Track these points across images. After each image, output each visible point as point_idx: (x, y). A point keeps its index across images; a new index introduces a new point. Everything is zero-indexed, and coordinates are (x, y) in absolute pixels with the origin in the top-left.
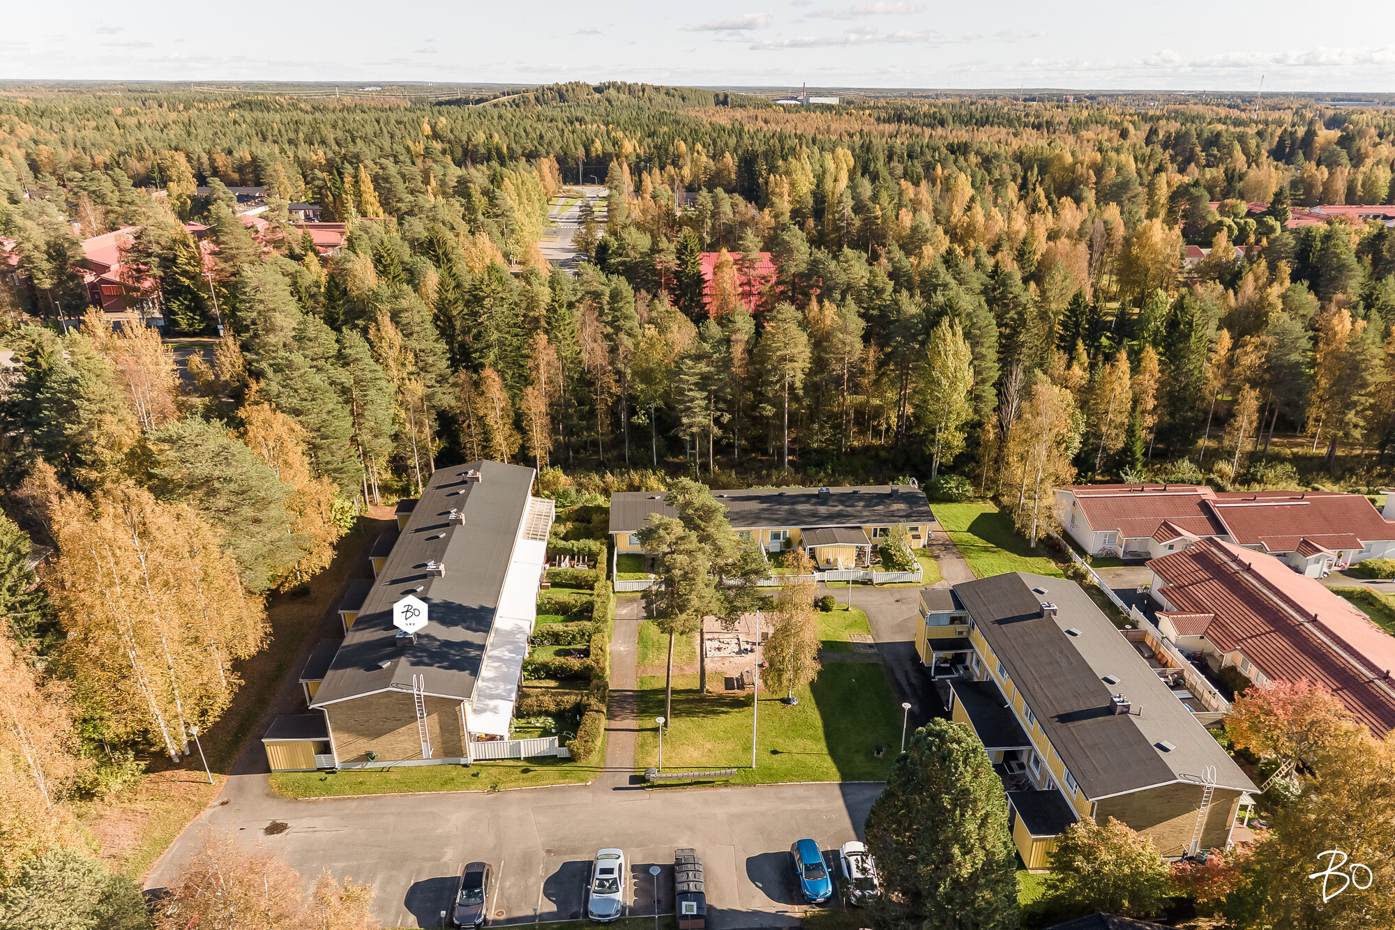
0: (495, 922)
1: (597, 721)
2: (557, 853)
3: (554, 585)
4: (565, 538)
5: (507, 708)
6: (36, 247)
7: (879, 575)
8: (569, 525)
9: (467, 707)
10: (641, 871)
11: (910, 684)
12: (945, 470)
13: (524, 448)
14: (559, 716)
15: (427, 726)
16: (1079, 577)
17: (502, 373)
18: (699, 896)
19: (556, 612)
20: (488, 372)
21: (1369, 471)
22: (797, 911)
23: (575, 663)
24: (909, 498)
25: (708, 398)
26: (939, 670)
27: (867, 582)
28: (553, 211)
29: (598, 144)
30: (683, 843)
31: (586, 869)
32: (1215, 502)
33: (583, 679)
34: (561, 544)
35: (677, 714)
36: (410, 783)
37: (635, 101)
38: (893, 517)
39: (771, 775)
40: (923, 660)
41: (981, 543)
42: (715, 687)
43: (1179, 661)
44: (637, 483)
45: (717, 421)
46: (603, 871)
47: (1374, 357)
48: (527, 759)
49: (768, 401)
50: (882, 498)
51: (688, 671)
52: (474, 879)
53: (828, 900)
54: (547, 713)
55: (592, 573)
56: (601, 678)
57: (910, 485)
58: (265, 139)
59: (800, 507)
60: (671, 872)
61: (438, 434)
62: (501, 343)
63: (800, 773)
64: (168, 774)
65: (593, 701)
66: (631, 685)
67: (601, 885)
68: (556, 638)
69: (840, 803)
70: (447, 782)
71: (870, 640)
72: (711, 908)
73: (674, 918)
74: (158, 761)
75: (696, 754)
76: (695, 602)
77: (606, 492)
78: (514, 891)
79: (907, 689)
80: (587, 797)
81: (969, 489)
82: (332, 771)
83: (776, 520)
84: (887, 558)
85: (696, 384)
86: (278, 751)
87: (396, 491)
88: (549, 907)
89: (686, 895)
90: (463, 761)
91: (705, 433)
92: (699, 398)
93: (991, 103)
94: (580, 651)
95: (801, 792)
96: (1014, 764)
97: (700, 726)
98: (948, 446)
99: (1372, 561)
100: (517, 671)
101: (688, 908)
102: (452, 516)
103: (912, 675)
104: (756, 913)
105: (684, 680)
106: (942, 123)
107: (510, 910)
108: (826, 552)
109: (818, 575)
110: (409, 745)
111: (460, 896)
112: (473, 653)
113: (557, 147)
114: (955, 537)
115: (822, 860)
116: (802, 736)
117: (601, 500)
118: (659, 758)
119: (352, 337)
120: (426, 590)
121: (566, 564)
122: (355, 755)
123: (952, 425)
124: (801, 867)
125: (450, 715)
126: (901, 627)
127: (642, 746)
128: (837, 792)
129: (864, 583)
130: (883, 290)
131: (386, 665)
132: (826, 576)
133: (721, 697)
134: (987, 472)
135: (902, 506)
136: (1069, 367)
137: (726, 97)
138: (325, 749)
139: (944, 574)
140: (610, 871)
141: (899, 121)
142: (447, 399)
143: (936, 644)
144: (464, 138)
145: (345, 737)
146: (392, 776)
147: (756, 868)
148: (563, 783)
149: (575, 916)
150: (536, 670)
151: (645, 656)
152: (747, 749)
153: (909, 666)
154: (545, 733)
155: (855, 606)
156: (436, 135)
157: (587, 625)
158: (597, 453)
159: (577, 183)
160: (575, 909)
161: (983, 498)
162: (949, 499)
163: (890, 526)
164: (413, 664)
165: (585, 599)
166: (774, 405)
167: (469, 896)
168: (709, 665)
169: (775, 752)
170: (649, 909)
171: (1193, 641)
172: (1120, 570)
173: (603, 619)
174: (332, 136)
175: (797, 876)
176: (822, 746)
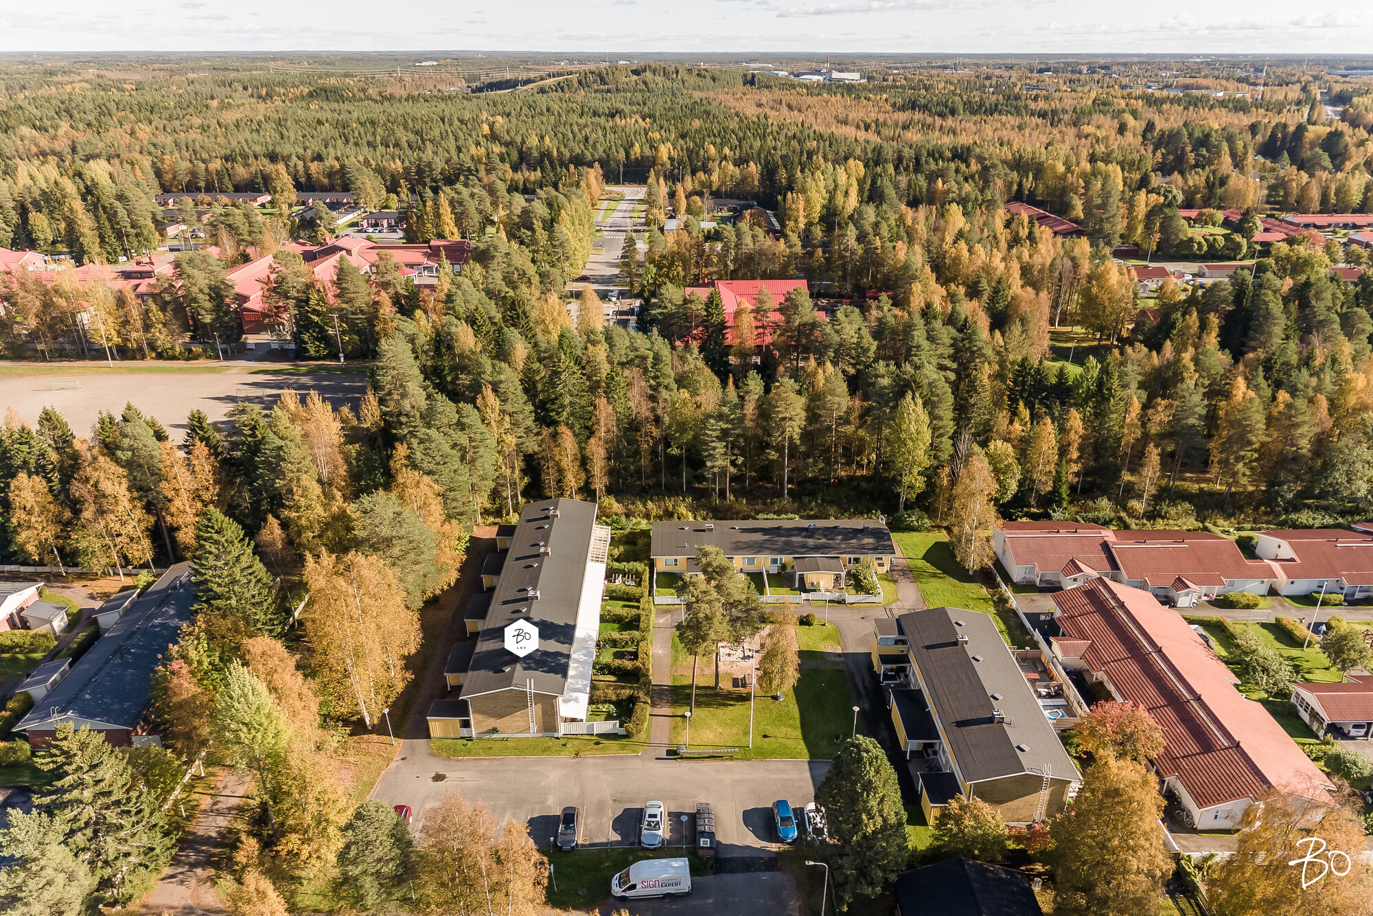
0: (583, 845)
1: (645, 710)
2: (620, 802)
3: (612, 598)
4: (618, 560)
5: (585, 698)
6: (201, 291)
7: (851, 597)
8: (622, 548)
9: (560, 699)
10: (675, 816)
11: (865, 687)
12: (909, 506)
13: (587, 483)
14: (617, 704)
15: (534, 711)
16: (1002, 601)
17: (571, 427)
18: (711, 835)
19: (614, 622)
20: (563, 428)
21: (1256, 509)
22: (774, 847)
23: (628, 664)
24: (877, 534)
25: (726, 447)
26: (886, 677)
27: (841, 602)
28: (598, 217)
29: (637, 148)
30: (702, 799)
31: (640, 813)
32: (1114, 543)
33: (633, 676)
34: (616, 565)
35: (699, 704)
36: (523, 749)
37: (669, 84)
38: (863, 549)
39: (762, 754)
40: (876, 669)
41: (931, 569)
42: (726, 685)
43: (1061, 677)
44: (670, 508)
45: (733, 463)
46: (651, 816)
47: (1258, 422)
48: (598, 735)
49: (773, 448)
50: (856, 533)
51: (707, 672)
52: (569, 817)
53: (794, 841)
54: (610, 702)
55: (639, 590)
56: (647, 676)
57: (879, 521)
58: (347, 141)
59: (794, 539)
60: (694, 818)
61: (524, 472)
62: (571, 403)
63: (783, 752)
64: (365, 737)
65: (641, 694)
66: (667, 681)
67: (649, 824)
68: (614, 643)
69: (808, 775)
70: (546, 750)
71: (840, 651)
72: (719, 842)
73: (695, 848)
74: (358, 727)
75: (711, 736)
76: (712, 636)
77: (647, 516)
78: (593, 826)
79: (863, 692)
80: (637, 764)
81: (927, 522)
82: (470, 739)
83: (774, 550)
84: (858, 583)
85: (717, 437)
86: (437, 726)
87: (492, 513)
88: (616, 837)
89: (703, 834)
90: (556, 735)
91: (723, 471)
92: (720, 447)
93: (1006, 74)
94: (630, 653)
95: (781, 766)
96: (930, 751)
97: (714, 715)
98: (911, 487)
99: (1233, 595)
100: (590, 671)
101: (704, 842)
102: (542, 550)
103: (867, 679)
104: (748, 847)
105: (704, 679)
106: (953, 112)
107: (591, 838)
108: (811, 577)
109: (804, 596)
110: (522, 724)
111: (561, 827)
112: (563, 661)
113: (601, 150)
114: (912, 563)
115: (792, 814)
116: (785, 725)
117: (644, 525)
118: (686, 738)
119: (467, 408)
120: (529, 611)
121: (619, 581)
122: (486, 729)
123: (916, 470)
124: (778, 819)
125: (548, 705)
126: (863, 640)
127: (674, 728)
128: (806, 767)
129: (839, 602)
130: (868, 350)
131: (508, 670)
132: (810, 596)
133: (730, 693)
134: (942, 507)
135: (871, 540)
136: (1011, 422)
137: (753, 76)
138: (466, 724)
139: (900, 596)
140: (655, 816)
141: (913, 108)
142: (532, 446)
143: (885, 659)
144: (519, 139)
145: (480, 717)
146: (510, 744)
147: (750, 818)
148: (622, 753)
149: (632, 844)
150: (601, 668)
151: (676, 659)
152: (746, 733)
153: (865, 672)
154: (609, 717)
155: (830, 622)
156: (494, 137)
157: (636, 634)
158: (640, 479)
159: (618, 183)
160: (632, 840)
161: (939, 527)
162: (911, 529)
163: (861, 557)
164: (525, 669)
165: (634, 612)
166: (777, 451)
167: (566, 828)
168: (722, 668)
169: (765, 736)
170: (679, 841)
171: (1076, 661)
172: (1035, 596)
173: (647, 630)
174: (405, 139)
175: (775, 825)
176: (798, 733)
